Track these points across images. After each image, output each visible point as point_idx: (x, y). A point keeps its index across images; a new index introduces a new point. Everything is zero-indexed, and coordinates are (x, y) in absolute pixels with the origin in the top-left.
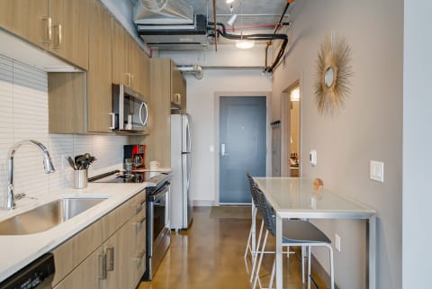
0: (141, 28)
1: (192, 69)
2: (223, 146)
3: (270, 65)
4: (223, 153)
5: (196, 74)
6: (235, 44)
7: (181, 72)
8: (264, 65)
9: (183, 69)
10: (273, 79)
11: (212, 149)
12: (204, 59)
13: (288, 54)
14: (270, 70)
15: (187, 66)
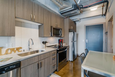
0: (61, 12)
1: (77, 20)
2: (87, 40)
3: (104, 13)
4: (87, 42)
5: (78, 21)
6: (90, 10)
7: (74, 21)
8: (102, 14)
9: (74, 20)
10: (106, 18)
11: (83, 41)
12: (81, 17)
13: (110, 7)
14: (105, 15)
15: (75, 19)
